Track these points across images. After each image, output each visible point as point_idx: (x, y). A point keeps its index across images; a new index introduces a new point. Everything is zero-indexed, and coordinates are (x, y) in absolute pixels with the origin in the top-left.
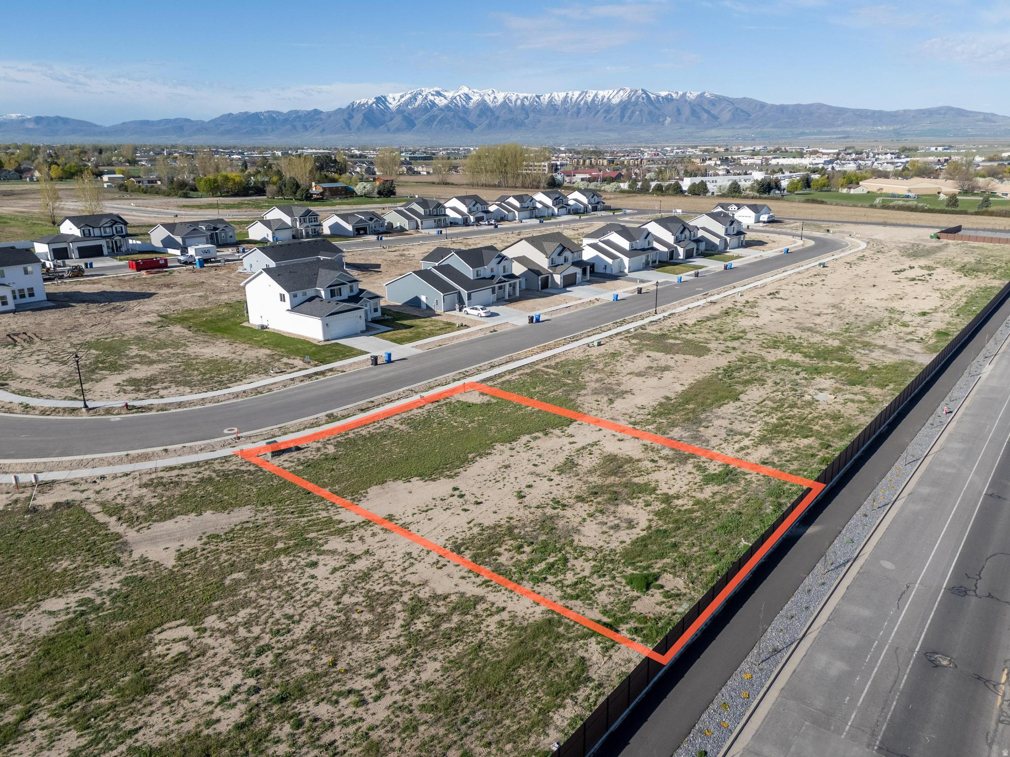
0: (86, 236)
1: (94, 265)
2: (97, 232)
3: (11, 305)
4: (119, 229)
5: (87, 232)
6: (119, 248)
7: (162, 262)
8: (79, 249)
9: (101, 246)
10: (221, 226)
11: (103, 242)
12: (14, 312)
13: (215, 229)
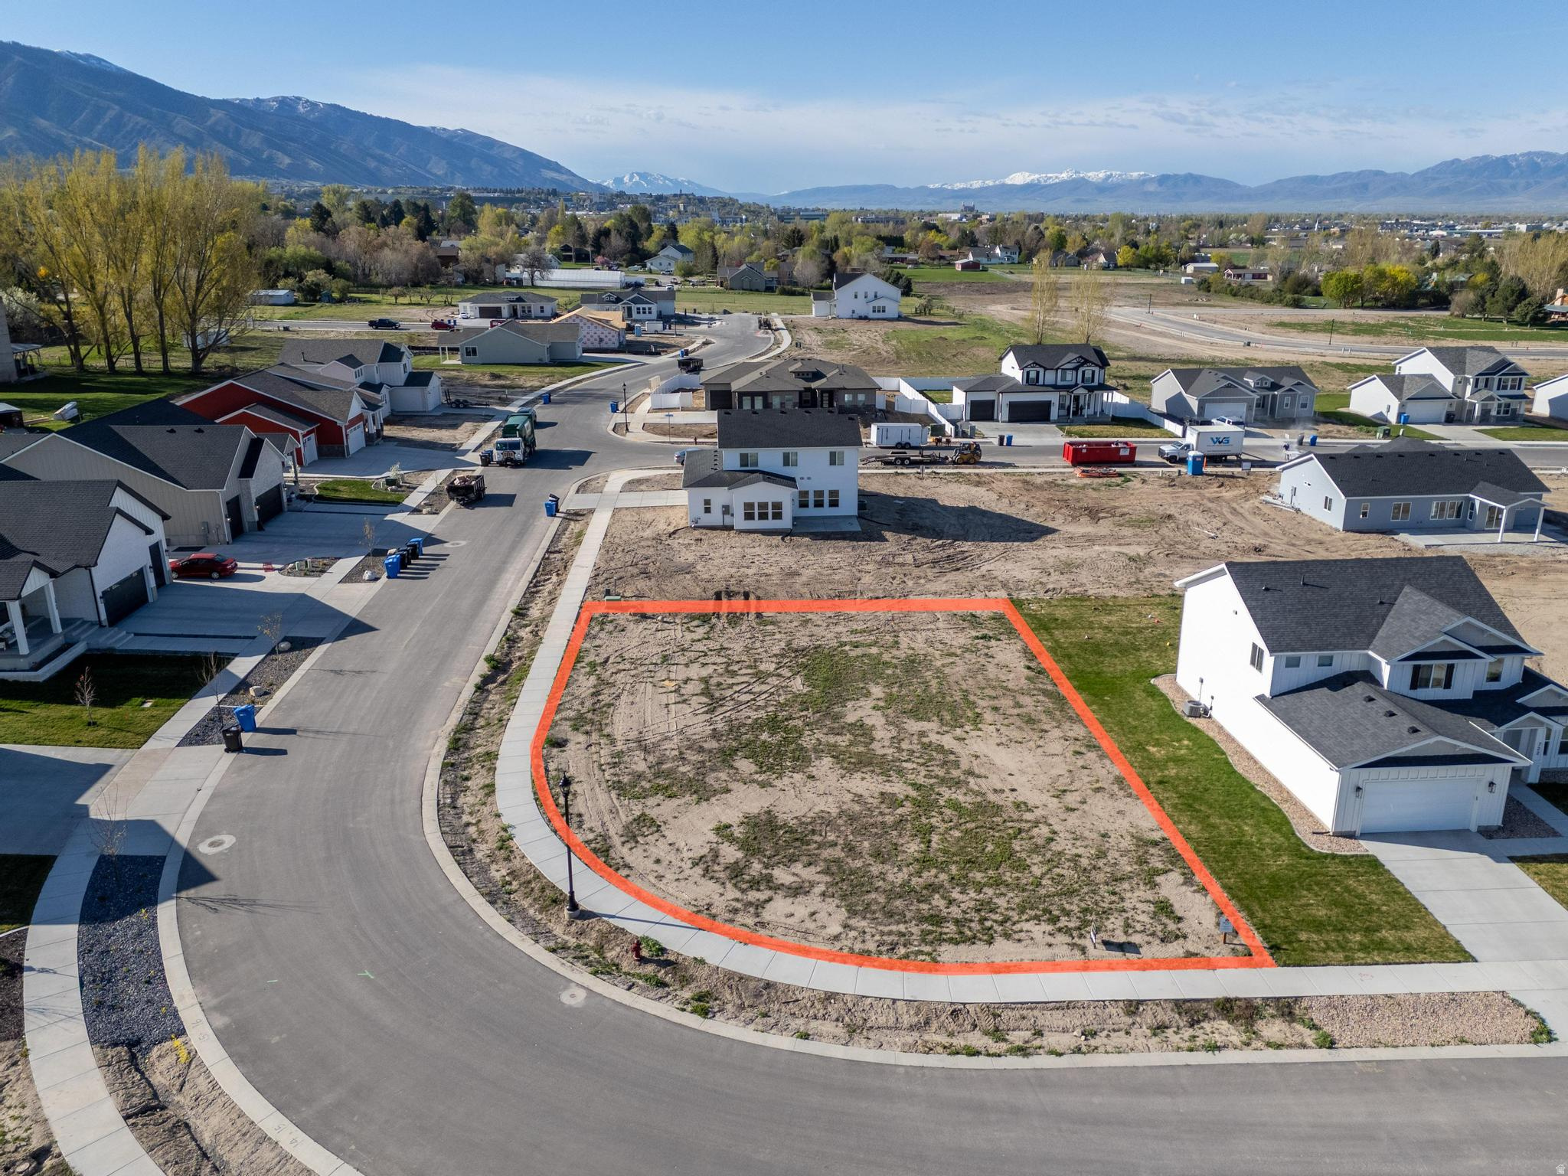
0: (1031, 383)
1: (1014, 442)
2: (1050, 377)
3: (786, 523)
4: (1088, 375)
5: (1033, 375)
6: (1078, 411)
7: (1125, 453)
8: (1013, 406)
9: (1048, 404)
10: (1287, 382)
11: (1054, 397)
12: (784, 534)
13: (1275, 386)
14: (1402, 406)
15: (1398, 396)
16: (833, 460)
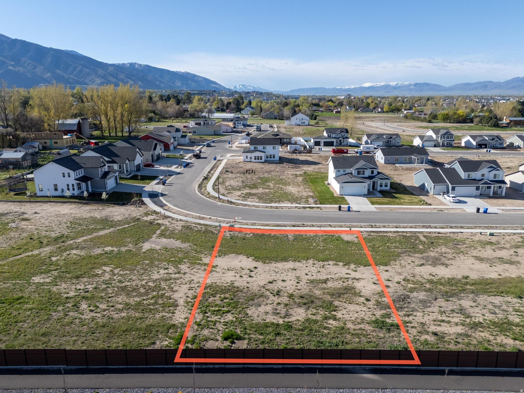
0: (329, 137)
1: (322, 150)
2: (334, 136)
3: (263, 160)
4: (343, 135)
5: (330, 135)
6: (341, 144)
7: (345, 151)
8: (324, 142)
9: (333, 142)
11: (335, 140)
12: (262, 163)
14: (423, 143)
15: (422, 141)
16: (274, 148)
